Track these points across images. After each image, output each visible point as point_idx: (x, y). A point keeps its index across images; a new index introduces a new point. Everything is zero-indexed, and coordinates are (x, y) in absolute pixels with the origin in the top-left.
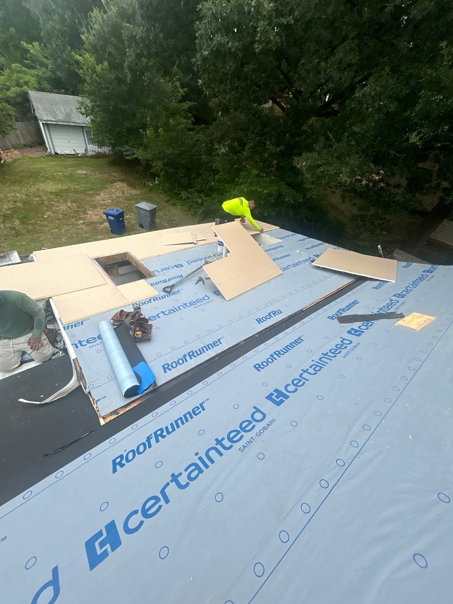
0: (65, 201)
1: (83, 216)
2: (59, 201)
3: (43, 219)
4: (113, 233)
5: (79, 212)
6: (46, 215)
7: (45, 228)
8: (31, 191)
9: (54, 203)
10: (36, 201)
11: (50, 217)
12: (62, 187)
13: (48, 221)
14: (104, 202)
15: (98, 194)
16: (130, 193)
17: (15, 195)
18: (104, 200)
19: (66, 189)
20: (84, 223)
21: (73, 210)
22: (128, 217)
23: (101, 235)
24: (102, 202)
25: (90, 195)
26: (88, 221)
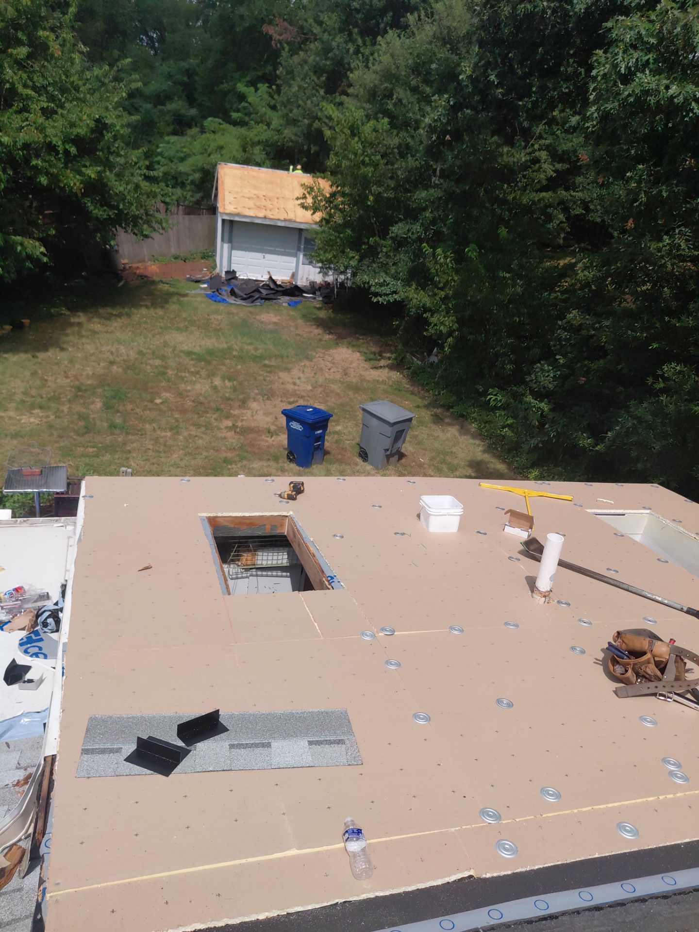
0: (211, 375)
1: (236, 412)
2: (198, 373)
3: (150, 405)
4: (291, 461)
5: (232, 403)
6: (160, 398)
7: (147, 426)
8: (151, 346)
9: (187, 375)
10: (151, 366)
11: (166, 405)
12: (216, 344)
13: (160, 410)
14: (296, 388)
15: (288, 370)
16: (361, 375)
17: (117, 350)
18: (295, 384)
19: (222, 351)
20: (234, 427)
21: (220, 395)
22: (338, 428)
23: (260, 459)
24: (290, 387)
25: (269, 369)
26: (244, 423)
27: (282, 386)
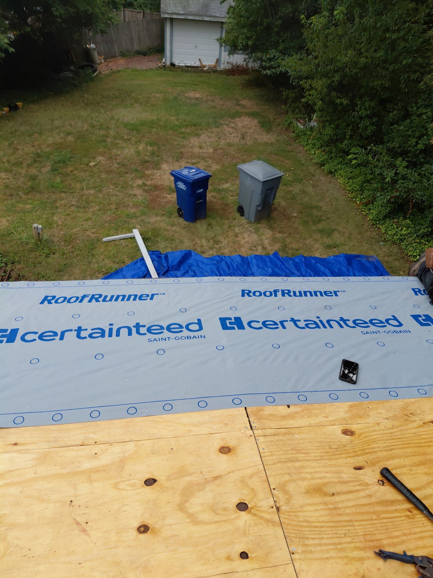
0: (139, 142)
1: (149, 172)
2: (129, 140)
3: (86, 168)
4: (180, 216)
5: (148, 165)
6: (95, 161)
8: (101, 120)
9: (121, 142)
10: (96, 135)
12: (149, 117)
13: (92, 171)
14: (201, 151)
15: (198, 135)
16: (256, 139)
18: (201, 147)
19: (152, 122)
21: (142, 158)
24: (196, 150)
25: (184, 135)
26: (152, 182)
27: (191, 150)
